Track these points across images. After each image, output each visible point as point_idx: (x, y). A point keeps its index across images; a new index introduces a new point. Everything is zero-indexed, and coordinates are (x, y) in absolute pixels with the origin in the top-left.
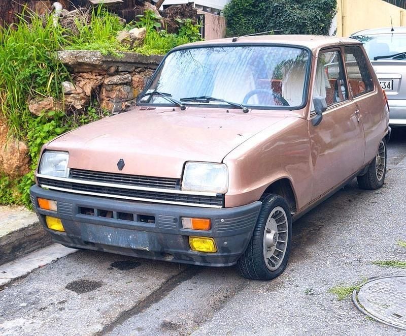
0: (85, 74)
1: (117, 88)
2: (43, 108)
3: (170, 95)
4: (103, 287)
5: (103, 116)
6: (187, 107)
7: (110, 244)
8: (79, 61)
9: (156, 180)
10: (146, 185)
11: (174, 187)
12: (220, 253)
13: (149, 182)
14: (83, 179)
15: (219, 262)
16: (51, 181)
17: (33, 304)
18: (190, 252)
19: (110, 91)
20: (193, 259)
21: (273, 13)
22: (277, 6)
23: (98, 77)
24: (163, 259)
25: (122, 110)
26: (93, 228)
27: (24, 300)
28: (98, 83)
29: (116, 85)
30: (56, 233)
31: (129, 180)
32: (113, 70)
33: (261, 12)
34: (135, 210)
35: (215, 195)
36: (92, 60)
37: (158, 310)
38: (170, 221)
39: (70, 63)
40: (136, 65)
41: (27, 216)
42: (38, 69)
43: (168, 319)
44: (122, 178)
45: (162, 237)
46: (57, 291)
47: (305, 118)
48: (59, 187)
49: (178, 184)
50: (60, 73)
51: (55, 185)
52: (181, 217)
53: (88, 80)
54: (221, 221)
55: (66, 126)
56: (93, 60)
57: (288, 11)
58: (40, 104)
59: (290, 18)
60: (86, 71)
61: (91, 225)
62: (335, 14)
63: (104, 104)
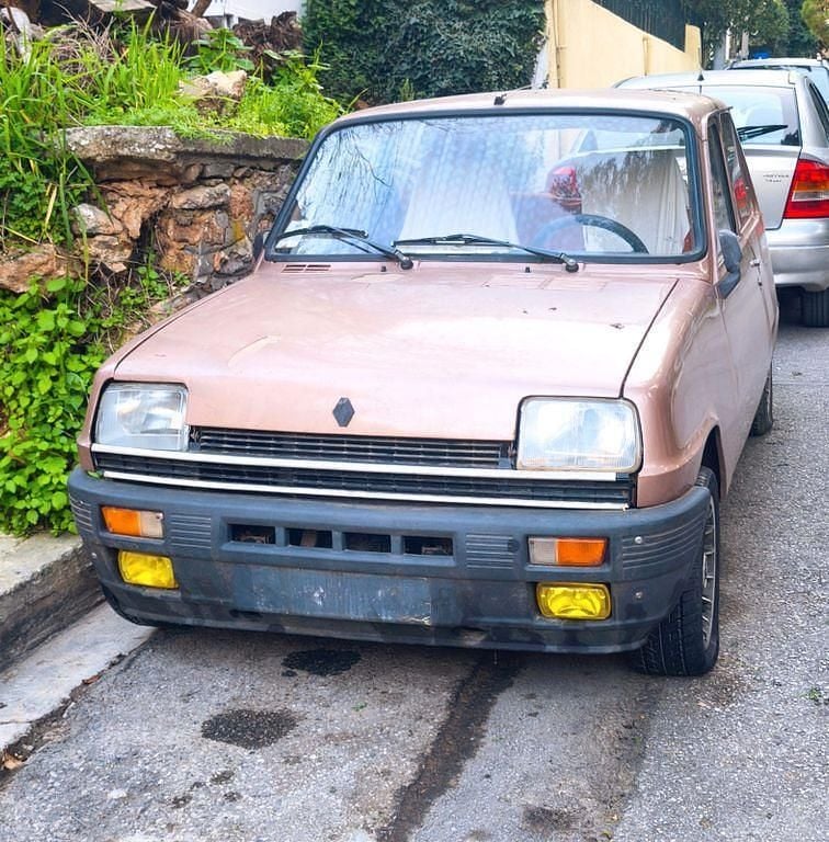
0: (125, 186)
1: (203, 217)
2: (31, 272)
3: (363, 232)
4: (302, 725)
5: (174, 288)
6: (415, 263)
7: (319, 614)
8: (120, 152)
9: (445, 447)
10: (416, 461)
11: (497, 463)
12: (620, 619)
13: (424, 453)
14: (231, 451)
15: (609, 643)
16: (132, 460)
17: (146, 789)
18: (538, 621)
19: (186, 225)
20: (540, 637)
21: (405, 38)
22: (416, 24)
23: (157, 191)
24: (454, 643)
25: (215, 270)
26: (272, 576)
27: (113, 781)
28: (156, 206)
29: (202, 209)
30: (147, 592)
31: (367, 450)
32: (194, 173)
33: (379, 38)
34: (398, 526)
35: (612, 477)
36: (153, 150)
37: (488, 776)
38: (499, 549)
39: (99, 159)
40: (237, 162)
41: (12, 550)
42: (16, 174)
43: (532, 801)
44: (345, 445)
45: (470, 589)
46: (189, 748)
47: (709, 280)
48: (159, 475)
49: (505, 455)
50: (68, 183)
51: (146, 470)
52: (527, 537)
53: (134, 200)
54: (634, 543)
55: (90, 315)
56: (156, 150)
57: (443, 37)
58: (22, 262)
59: (449, 51)
60: (128, 177)
61: (266, 567)
62: (544, 42)
63: (170, 259)
